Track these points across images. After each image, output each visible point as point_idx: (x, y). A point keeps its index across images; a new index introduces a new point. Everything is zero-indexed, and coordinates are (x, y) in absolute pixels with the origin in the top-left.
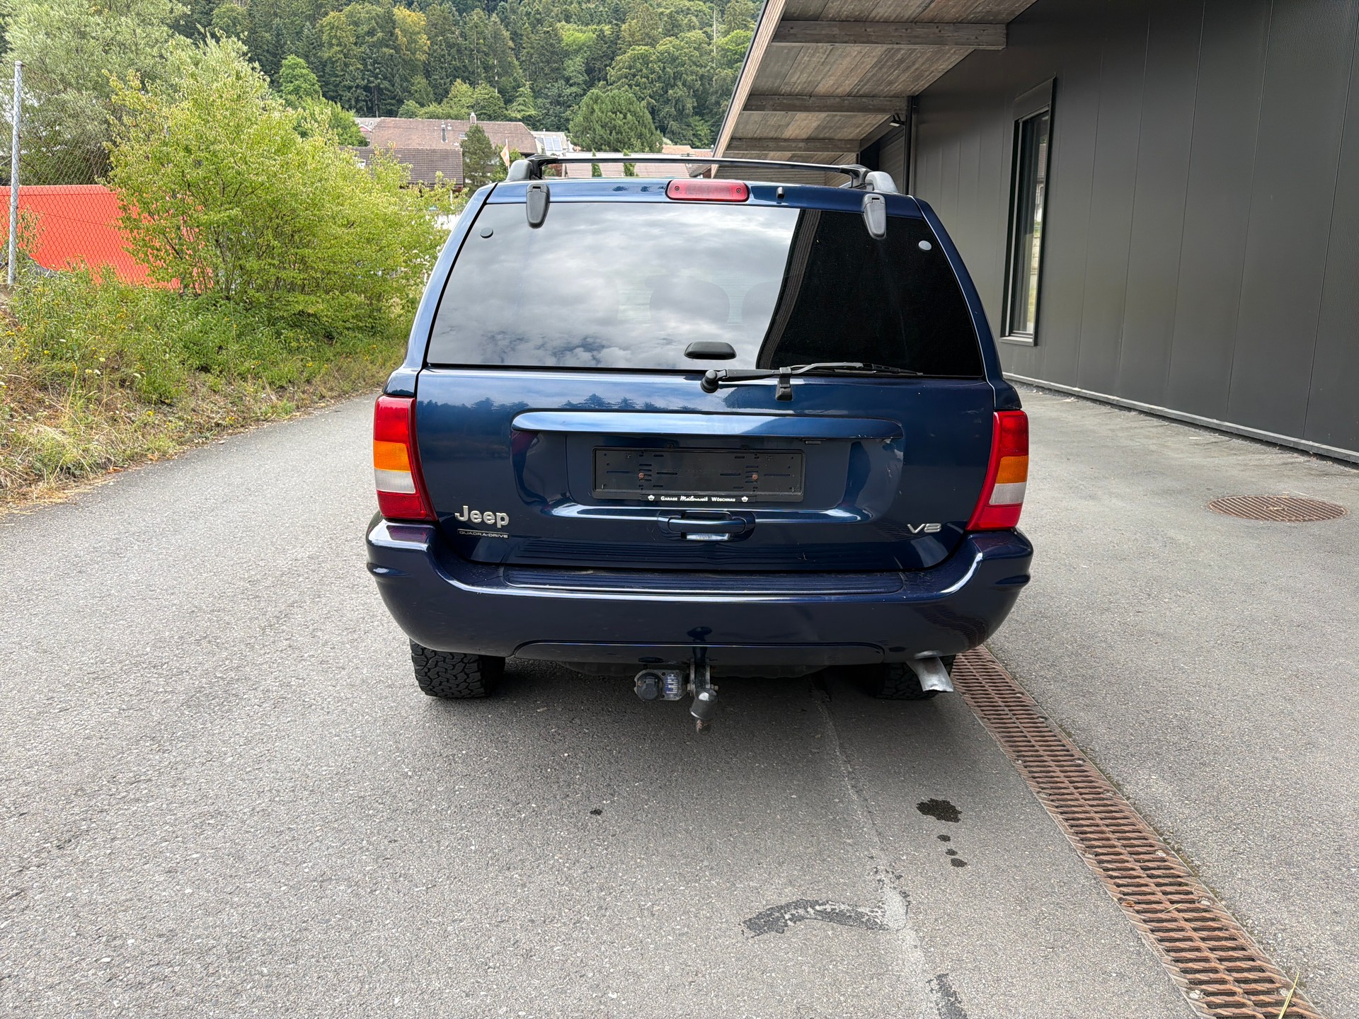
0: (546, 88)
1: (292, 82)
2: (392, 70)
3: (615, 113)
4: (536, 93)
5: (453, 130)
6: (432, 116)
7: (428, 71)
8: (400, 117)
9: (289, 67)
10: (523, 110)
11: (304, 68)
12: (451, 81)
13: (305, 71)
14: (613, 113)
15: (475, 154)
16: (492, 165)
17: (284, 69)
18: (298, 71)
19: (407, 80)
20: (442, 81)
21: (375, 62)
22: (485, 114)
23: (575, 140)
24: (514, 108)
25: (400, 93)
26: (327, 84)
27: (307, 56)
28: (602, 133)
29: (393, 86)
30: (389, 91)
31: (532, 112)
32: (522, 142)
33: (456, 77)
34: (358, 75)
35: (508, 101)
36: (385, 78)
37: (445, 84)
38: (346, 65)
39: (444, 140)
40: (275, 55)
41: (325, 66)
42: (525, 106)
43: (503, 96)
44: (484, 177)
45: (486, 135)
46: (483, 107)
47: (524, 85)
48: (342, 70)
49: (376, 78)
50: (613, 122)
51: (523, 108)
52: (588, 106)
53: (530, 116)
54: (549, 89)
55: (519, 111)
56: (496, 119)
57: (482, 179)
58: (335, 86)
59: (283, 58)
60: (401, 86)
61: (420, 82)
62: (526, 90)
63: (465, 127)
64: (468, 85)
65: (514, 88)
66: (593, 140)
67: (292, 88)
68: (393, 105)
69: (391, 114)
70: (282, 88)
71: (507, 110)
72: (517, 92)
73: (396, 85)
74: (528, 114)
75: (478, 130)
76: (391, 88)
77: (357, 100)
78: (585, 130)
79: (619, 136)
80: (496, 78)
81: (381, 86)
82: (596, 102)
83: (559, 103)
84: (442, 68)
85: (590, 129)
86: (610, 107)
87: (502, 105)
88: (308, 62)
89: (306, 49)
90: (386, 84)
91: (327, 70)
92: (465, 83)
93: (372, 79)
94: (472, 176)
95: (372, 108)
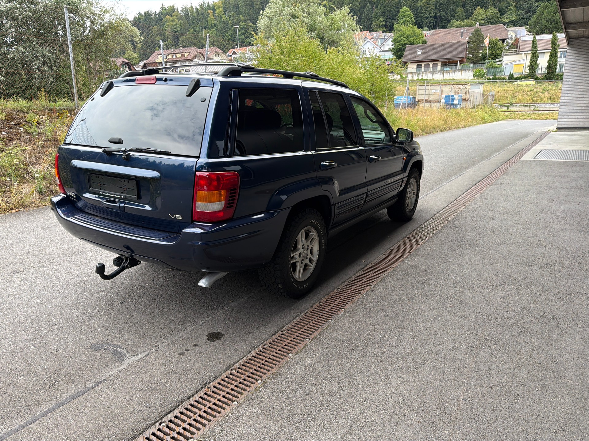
0: (524, 5)
1: (403, 19)
2: (448, 6)
3: (556, 13)
4: (518, 8)
5: (467, 32)
6: (458, 26)
7: (464, 5)
8: (448, 28)
9: (403, 12)
10: (509, 18)
11: (409, 12)
12: (475, 8)
13: (409, 13)
14: (554, 13)
15: (475, 42)
16: (483, 46)
17: (400, 13)
18: (406, 14)
19: (454, 11)
20: (470, 9)
21: (441, 4)
22: (489, 22)
23: (531, 30)
24: (505, 17)
25: (449, 17)
26: (417, 17)
27: (411, 6)
28: (546, 24)
29: (447, 14)
30: (445, 17)
31: (514, 18)
32: (501, 34)
33: (477, 6)
34: (432, 11)
35: (502, 14)
36: (444, 11)
37: (471, 10)
38: (427, 8)
39: (462, 37)
40: (397, 8)
41: (418, 9)
42: (511, 15)
43: (500, 12)
44: (477, 53)
45: (482, 32)
46: (489, 19)
47: (512, 5)
48: (425, 10)
49: (440, 11)
50: (553, 18)
51: (510, 16)
52: (540, 12)
53: (513, 20)
54: (525, 5)
55: (507, 18)
56: (495, 23)
57: (477, 54)
58: (421, 18)
59: (400, 9)
60: (451, 13)
61: (460, 11)
62: (513, 7)
63: (472, 29)
64: (483, 9)
65: (506, 7)
66: (540, 29)
67: (403, 21)
68: (445, 23)
69: (444, 27)
70: (399, 22)
71: (501, 18)
72: (508, 9)
73: (448, 14)
74: (512, 19)
75: (478, 30)
76: (445, 15)
77: (430, 23)
78: (536, 24)
79: (556, 25)
80: (498, 4)
81: (441, 15)
82: (545, 9)
83: (530, 12)
84: (471, 2)
85: (539, 23)
86: (553, 10)
87: (499, 16)
88: (411, 9)
89: (411, 3)
90: (444, 14)
91: (419, 11)
92: (482, 8)
93: (438, 12)
94: (472, 52)
95: (436, 25)
